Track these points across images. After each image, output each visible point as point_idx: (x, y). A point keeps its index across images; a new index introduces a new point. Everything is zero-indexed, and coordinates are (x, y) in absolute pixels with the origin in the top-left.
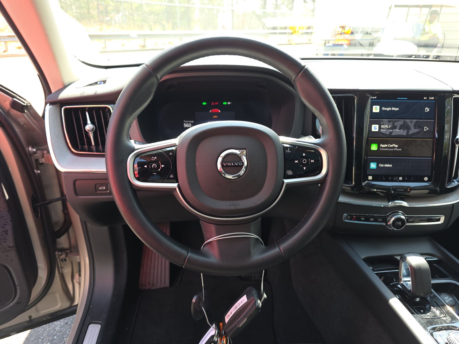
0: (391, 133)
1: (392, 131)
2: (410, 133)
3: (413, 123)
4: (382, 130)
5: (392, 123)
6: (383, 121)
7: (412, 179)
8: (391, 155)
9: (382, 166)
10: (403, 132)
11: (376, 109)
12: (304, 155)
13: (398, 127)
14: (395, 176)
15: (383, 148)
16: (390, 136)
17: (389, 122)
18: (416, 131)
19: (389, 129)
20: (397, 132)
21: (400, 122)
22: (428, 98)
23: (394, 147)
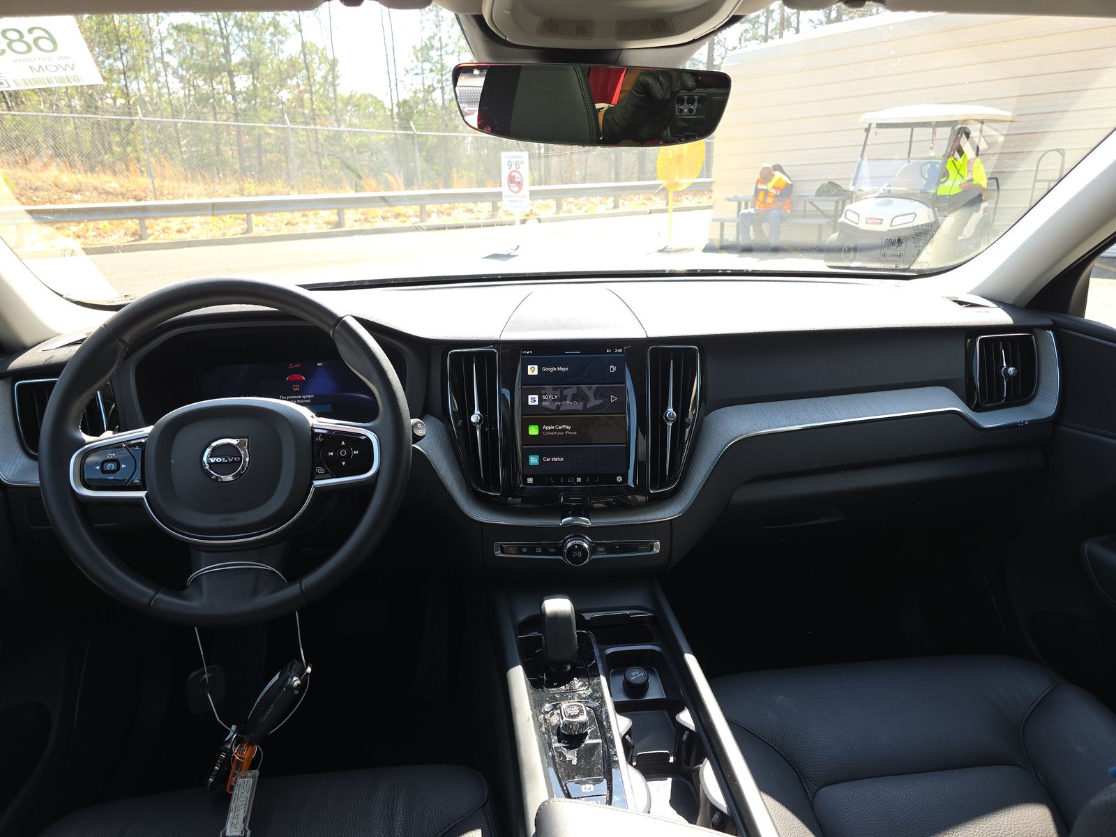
0: (558, 407)
1: (559, 403)
2: (589, 405)
3: (593, 390)
4: (544, 403)
5: (558, 392)
6: (544, 389)
7: (597, 481)
8: (562, 442)
9: (548, 460)
10: (579, 406)
11: (533, 370)
12: (343, 443)
13: (569, 397)
14: (570, 476)
15: (548, 431)
16: (558, 411)
17: (554, 389)
18: (598, 402)
19: (555, 400)
20: (568, 405)
21: (571, 391)
22: (613, 351)
23: (565, 430)
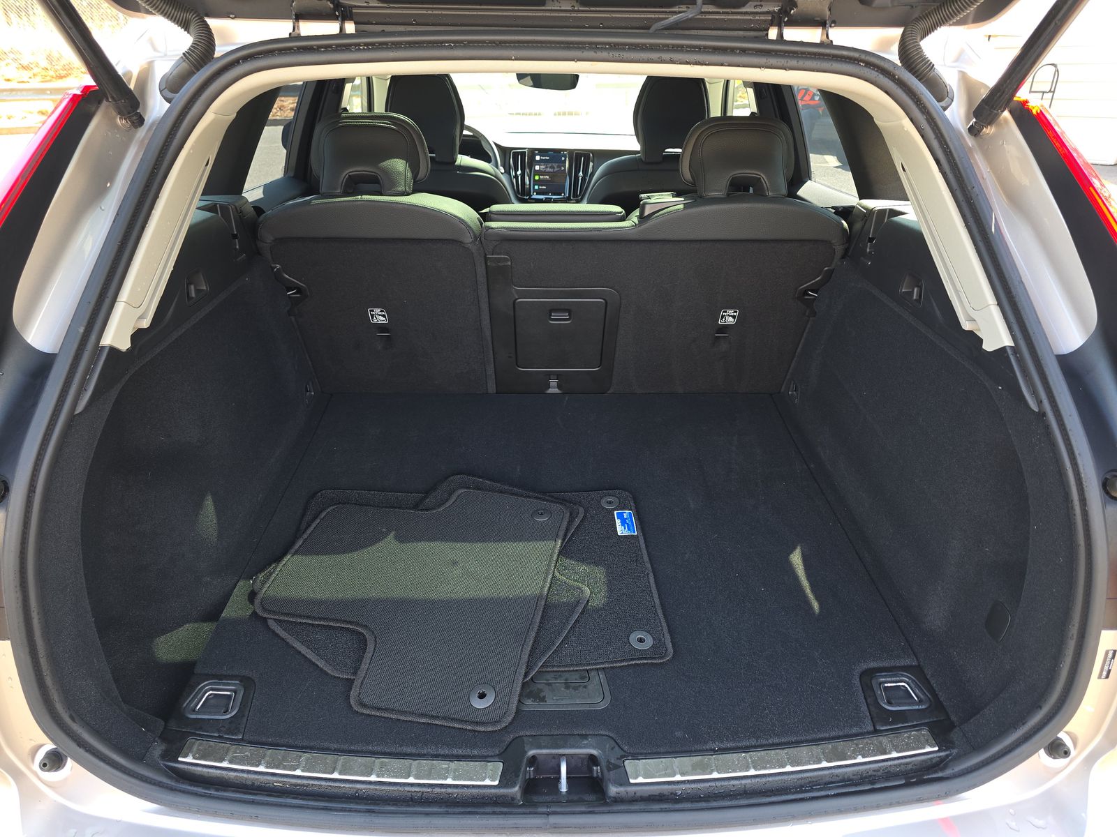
0: (544, 170)
2: (554, 170)
3: (556, 165)
4: (541, 169)
5: (546, 165)
6: (541, 164)
8: (545, 182)
10: (551, 170)
13: (549, 168)
18: (557, 169)
21: (550, 165)
